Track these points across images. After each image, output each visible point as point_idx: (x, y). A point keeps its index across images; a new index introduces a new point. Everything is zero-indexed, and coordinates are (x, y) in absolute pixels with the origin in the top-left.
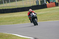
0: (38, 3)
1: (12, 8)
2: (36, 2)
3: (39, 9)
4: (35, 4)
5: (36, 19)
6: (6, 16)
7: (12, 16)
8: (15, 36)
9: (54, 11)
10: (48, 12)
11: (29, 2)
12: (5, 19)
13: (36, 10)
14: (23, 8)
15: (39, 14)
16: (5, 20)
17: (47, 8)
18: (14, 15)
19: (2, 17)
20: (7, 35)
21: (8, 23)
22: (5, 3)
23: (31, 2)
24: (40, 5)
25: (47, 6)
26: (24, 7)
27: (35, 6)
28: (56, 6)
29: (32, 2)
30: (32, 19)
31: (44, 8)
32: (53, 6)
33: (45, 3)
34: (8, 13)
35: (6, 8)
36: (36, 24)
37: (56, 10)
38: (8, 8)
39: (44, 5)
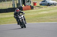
2: (12, 4)
4: (11, 7)
9: (29, 13)
11: (5, 5)
23: (7, 5)
25: (22, 9)
28: (31, 9)
32: (28, 9)
33: (21, 6)
37: (31, 13)
39: (20, 8)
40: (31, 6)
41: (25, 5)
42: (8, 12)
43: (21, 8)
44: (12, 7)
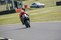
0: (8, 8)
4: (5, 9)
13: (6, 14)
17: (16, 13)
24: (9, 11)
29: (3, 8)
30: (24, 21)
31: (13, 13)
33: (14, 8)
40: (23, 8)
41: (17, 8)
42: (3, 15)
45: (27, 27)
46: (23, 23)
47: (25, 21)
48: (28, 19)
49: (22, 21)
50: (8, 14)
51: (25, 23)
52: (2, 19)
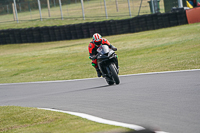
0: (158, 6)
1: (67, 24)
2: (150, 2)
3: (158, 28)
4: (146, 10)
5: (114, 66)
6: (48, 52)
7: (66, 50)
8: (78, 118)
10: (191, 37)
12: (45, 60)
13: (148, 30)
14: (104, 23)
15: (160, 43)
16: (44, 65)
18: (76, 48)
19: (34, 54)
20: (50, 117)
21: (55, 75)
22: (44, 6)
24: (162, 15)
25: (186, 16)
26: (108, 19)
27: (145, 17)
30: (102, 65)
31: (177, 24)
34: (55, 40)
35: (49, 24)
36: (113, 80)
38: (54, 24)
42: (134, 32)
43: (179, 13)
44: (149, 13)
45: (111, 83)
46: (98, 71)
47: (106, 67)
48: (115, 61)
49: (96, 66)
50: (154, 29)
51: (105, 72)
52: (132, 51)
